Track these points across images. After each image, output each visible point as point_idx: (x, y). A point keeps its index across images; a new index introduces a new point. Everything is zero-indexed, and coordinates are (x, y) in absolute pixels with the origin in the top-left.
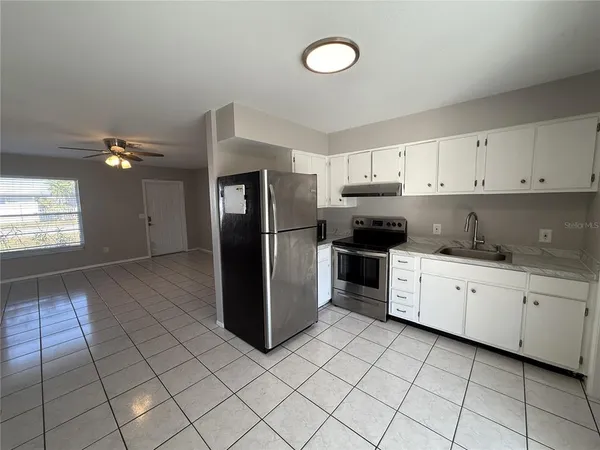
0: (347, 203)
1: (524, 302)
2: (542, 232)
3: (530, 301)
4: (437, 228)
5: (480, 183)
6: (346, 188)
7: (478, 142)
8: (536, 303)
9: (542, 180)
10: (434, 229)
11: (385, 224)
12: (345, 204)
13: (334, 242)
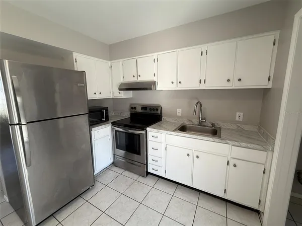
0: (123, 95)
1: (228, 164)
2: (238, 114)
3: (231, 164)
4: (179, 112)
5: (203, 82)
6: (122, 84)
7: (202, 52)
8: (235, 166)
9: (240, 80)
10: (178, 112)
11: (148, 109)
12: (122, 95)
13: (112, 123)
